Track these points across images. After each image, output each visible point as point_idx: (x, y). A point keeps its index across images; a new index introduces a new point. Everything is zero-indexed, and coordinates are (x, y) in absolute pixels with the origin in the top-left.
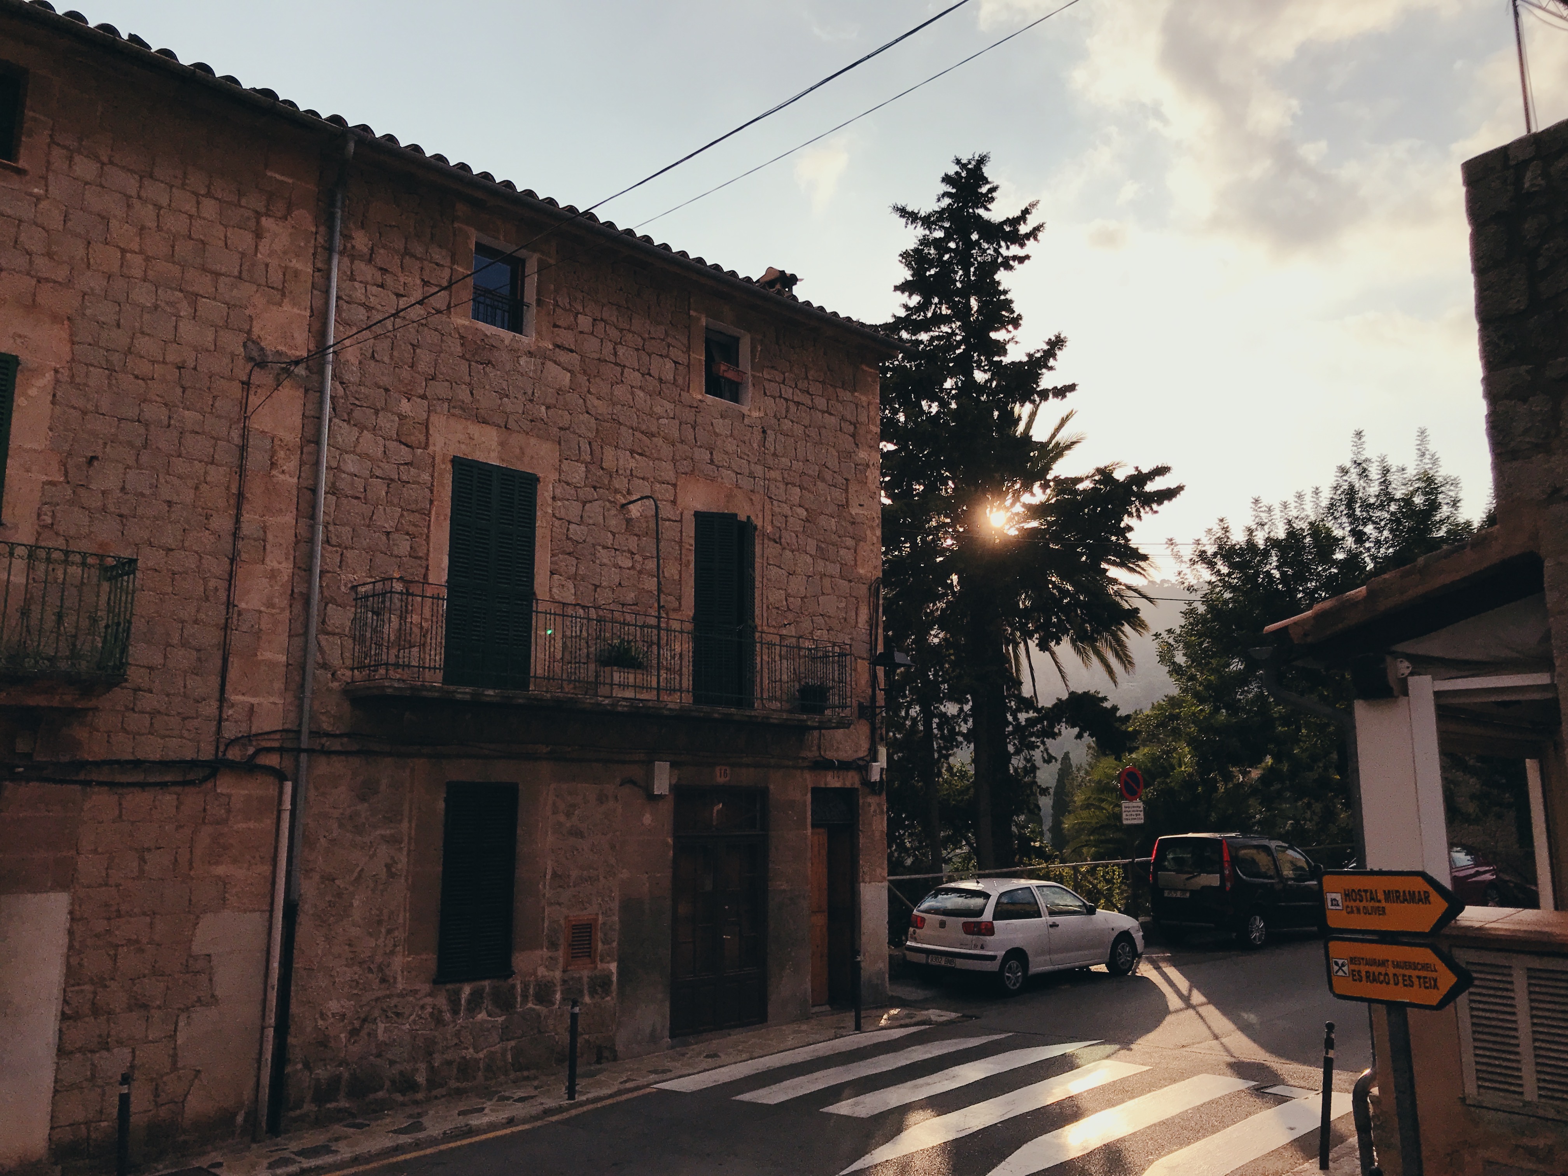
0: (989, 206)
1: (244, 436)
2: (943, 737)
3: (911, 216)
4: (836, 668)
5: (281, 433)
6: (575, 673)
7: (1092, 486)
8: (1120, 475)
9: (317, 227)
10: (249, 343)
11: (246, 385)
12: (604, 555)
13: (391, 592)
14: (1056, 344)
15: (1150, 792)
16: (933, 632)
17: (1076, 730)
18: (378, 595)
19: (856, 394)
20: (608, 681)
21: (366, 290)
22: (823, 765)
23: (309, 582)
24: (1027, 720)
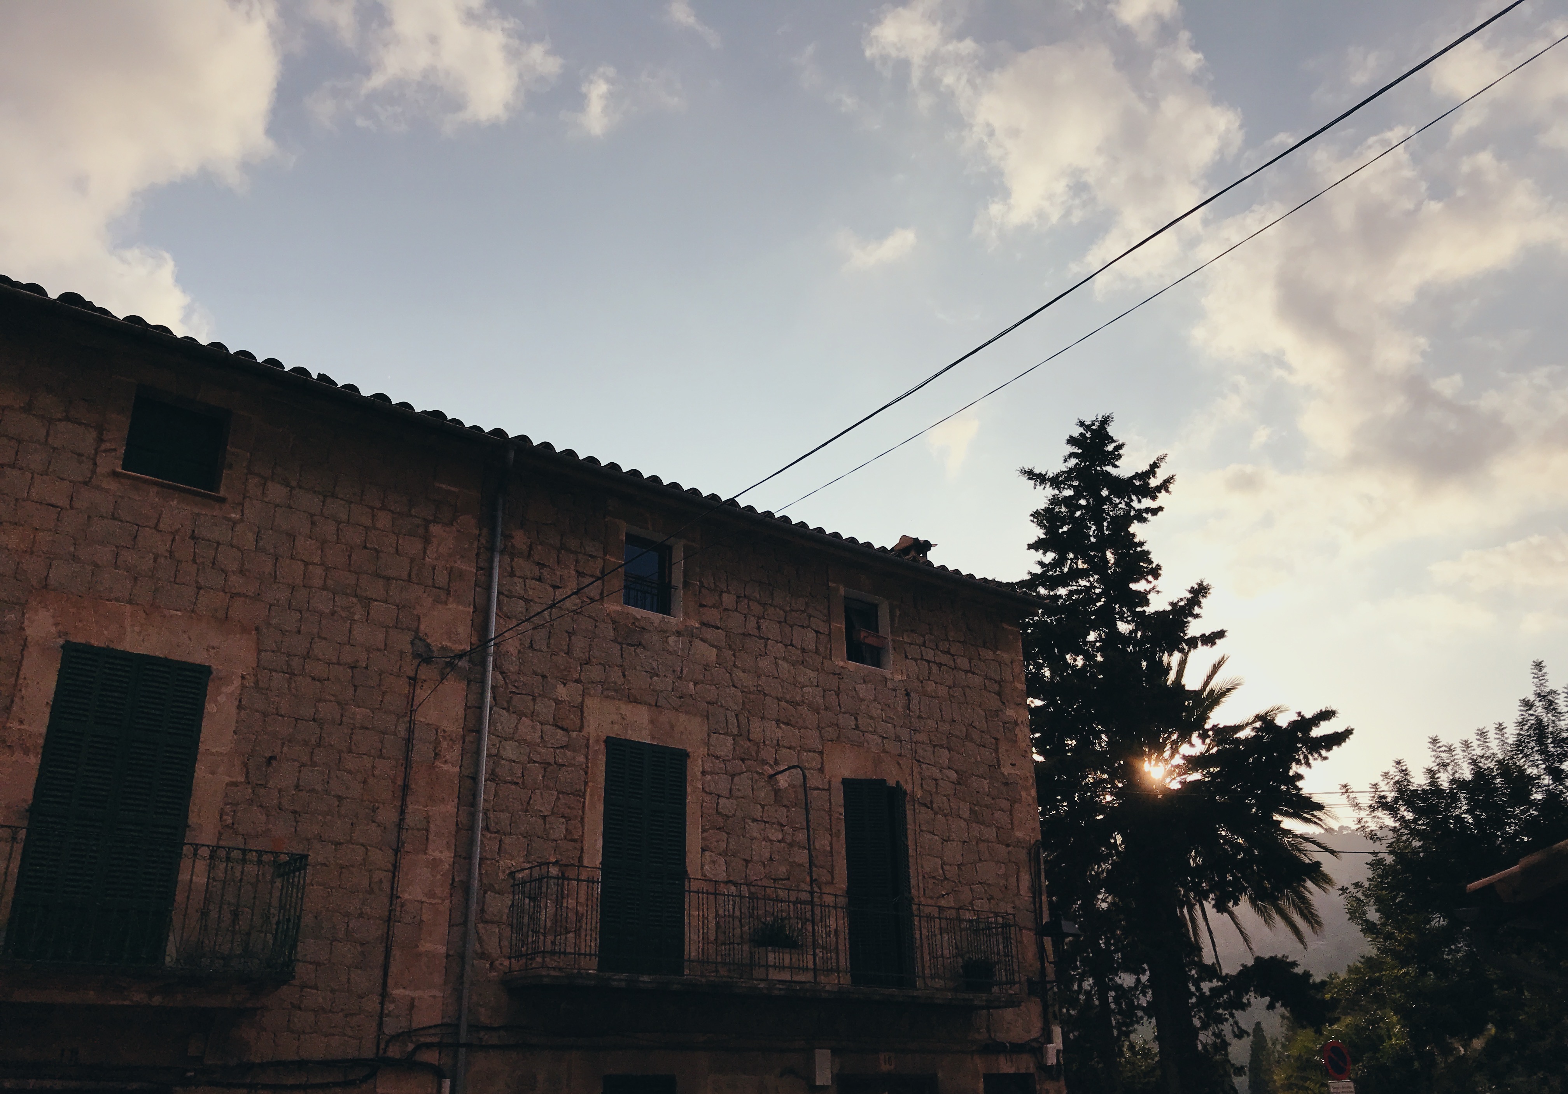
0: (1116, 463)
1: (410, 731)
2: (1121, 1012)
3: (1039, 478)
4: (1001, 940)
5: (444, 725)
6: (729, 955)
7: (1253, 734)
8: (1282, 721)
9: (480, 530)
10: (417, 641)
11: (413, 680)
12: (754, 830)
13: (548, 877)
14: (1200, 592)
15: (1359, 1069)
16: (1100, 897)
17: (1268, 999)
18: (536, 880)
19: (998, 652)
20: (763, 962)
21: (525, 585)
22: (993, 1048)
23: (470, 871)
24: (1211, 990)
